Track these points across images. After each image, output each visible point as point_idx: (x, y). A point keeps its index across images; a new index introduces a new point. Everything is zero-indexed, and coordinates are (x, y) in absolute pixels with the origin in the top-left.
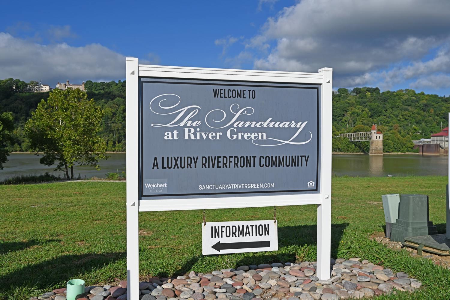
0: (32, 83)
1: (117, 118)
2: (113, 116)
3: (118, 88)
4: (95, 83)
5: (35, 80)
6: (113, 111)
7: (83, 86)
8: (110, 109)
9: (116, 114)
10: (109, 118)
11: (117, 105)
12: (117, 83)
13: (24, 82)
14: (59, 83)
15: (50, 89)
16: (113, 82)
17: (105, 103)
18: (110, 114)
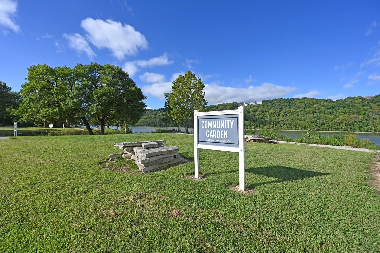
0: (241, 103)
1: (276, 115)
2: (274, 114)
3: (277, 102)
4: (266, 100)
5: (242, 102)
6: (274, 112)
7: (261, 102)
8: (273, 111)
9: (275, 113)
10: (272, 115)
11: (276, 109)
12: (277, 99)
13: (238, 103)
14: (251, 102)
15: (248, 105)
16: (275, 99)
17: (270, 108)
18: (272, 113)
